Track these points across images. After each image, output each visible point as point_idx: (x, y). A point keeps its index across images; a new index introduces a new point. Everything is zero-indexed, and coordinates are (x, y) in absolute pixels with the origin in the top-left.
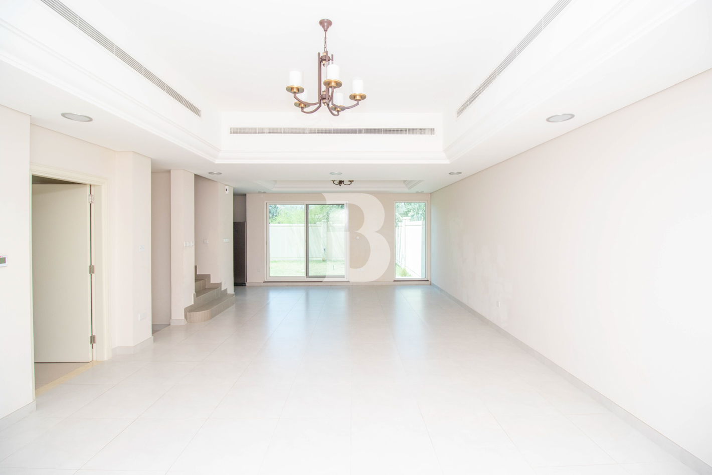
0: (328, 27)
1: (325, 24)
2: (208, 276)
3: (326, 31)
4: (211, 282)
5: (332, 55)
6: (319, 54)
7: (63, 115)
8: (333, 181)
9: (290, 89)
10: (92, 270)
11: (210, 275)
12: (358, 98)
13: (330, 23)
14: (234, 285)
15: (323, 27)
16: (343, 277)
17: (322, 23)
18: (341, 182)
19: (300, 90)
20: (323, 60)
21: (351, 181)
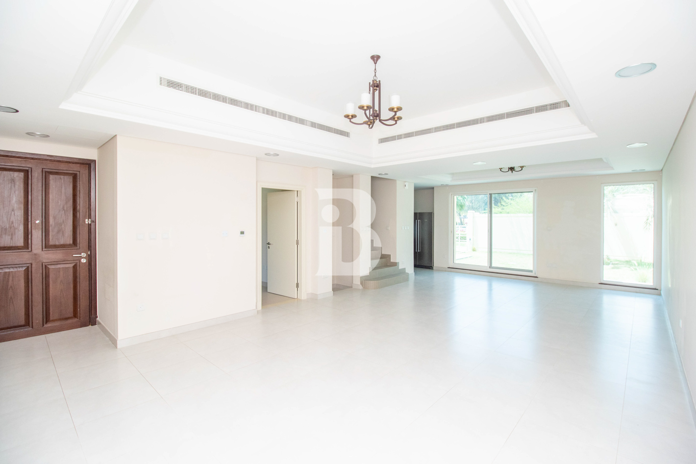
0: (377, 60)
1: (375, 58)
2: (389, 256)
3: (375, 63)
4: (391, 261)
5: (379, 81)
6: (370, 83)
7: (266, 154)
8: (501, 169)
9: (347, 116)
10: (297, 244)
11: (390, 255)
12: (395, 110)
13: (378, 57)
14: (414, 267)
15: (374, 60)
16: (531, 271)
17: (373, 57)
18: (512, 169)
19: (354, 116)
20: (376, 86)
21: (522, 167)
